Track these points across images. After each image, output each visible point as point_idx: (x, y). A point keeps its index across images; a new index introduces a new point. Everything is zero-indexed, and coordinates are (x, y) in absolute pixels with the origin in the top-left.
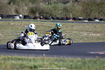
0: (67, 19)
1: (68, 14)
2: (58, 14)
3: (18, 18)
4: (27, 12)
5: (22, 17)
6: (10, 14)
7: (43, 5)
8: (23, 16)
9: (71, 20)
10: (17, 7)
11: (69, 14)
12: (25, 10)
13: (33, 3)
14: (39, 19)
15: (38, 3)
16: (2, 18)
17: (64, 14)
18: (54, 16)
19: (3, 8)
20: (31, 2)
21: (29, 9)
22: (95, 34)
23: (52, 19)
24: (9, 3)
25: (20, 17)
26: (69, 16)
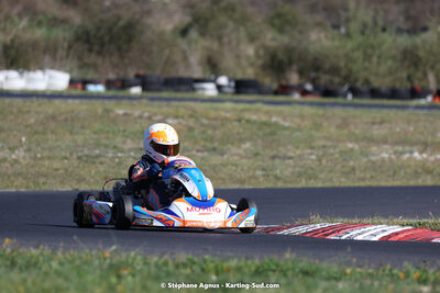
0: (415, 94)
1: (419, 74)
2: (377, 74)
3: (210, 90)
4: (252, 65)
5: (229, 86)
6: (183, 73)
7: (319, 40)
8: (233, 84)
9: (430, 98)
10: (215, 45)
11: (425, 75)
12: (245, 57)
13: (281, 30)
14: (296, 96)
15: (301, 32)
16: (144, 89)
17: (404, 75)
18: (358, 85)
19: (155, 48)
20: (273, 25)
21: (261, 52)
22: (425, 155)
23: (350, 97)
24: (184, 32)
25: (219, 88)
26: (424, 83)
